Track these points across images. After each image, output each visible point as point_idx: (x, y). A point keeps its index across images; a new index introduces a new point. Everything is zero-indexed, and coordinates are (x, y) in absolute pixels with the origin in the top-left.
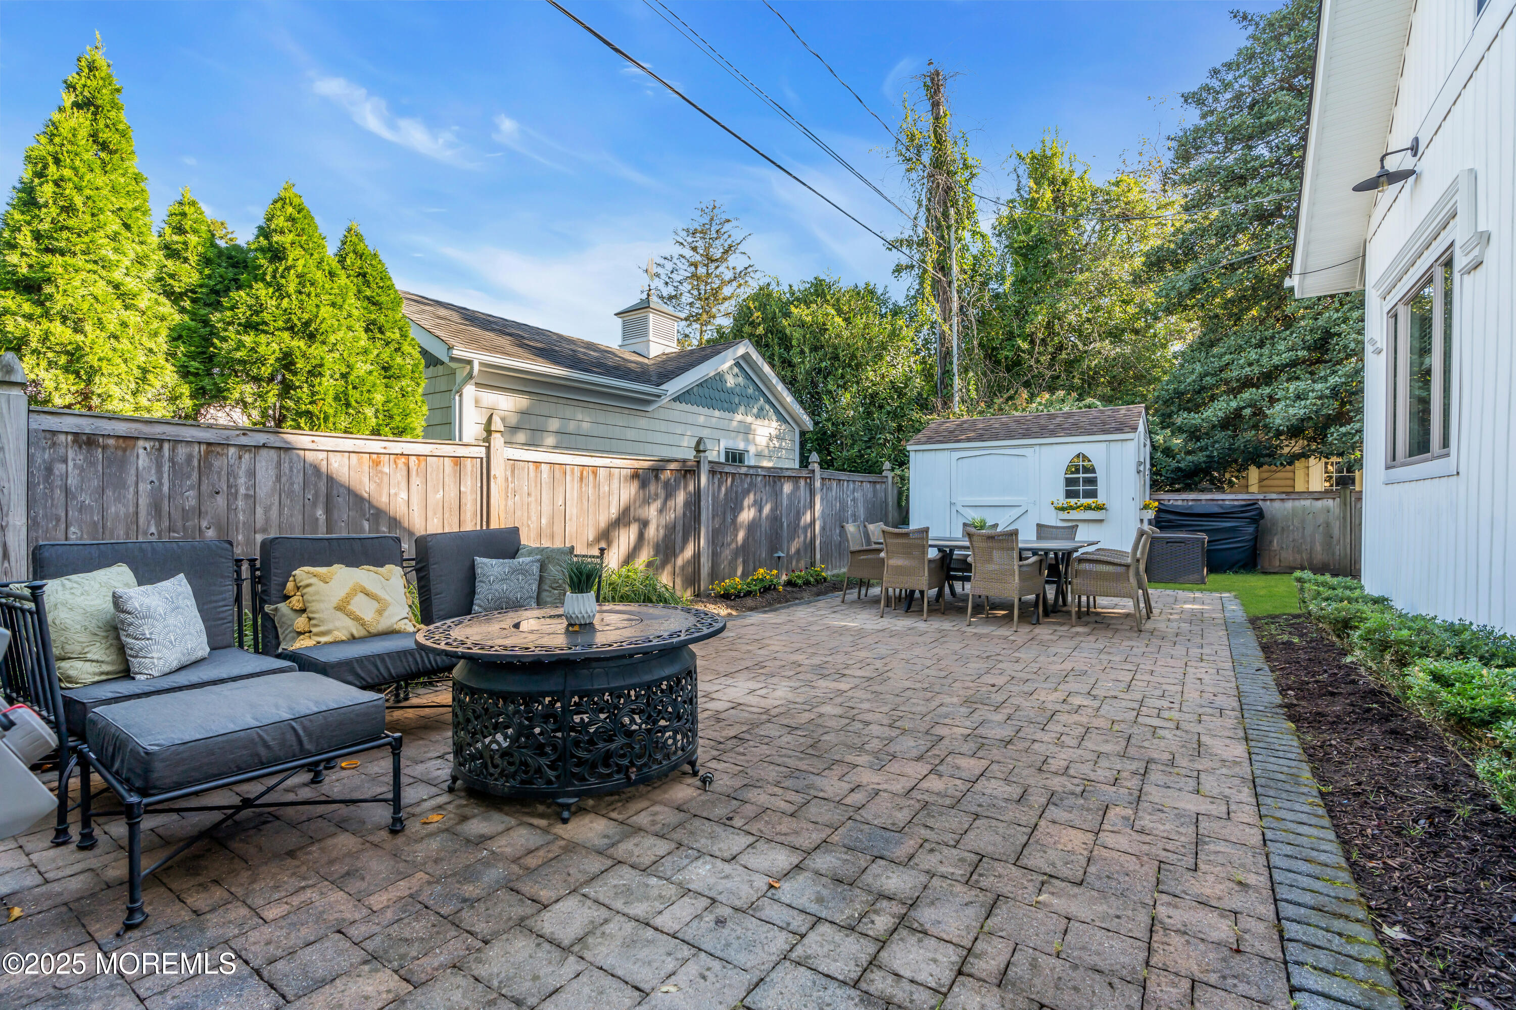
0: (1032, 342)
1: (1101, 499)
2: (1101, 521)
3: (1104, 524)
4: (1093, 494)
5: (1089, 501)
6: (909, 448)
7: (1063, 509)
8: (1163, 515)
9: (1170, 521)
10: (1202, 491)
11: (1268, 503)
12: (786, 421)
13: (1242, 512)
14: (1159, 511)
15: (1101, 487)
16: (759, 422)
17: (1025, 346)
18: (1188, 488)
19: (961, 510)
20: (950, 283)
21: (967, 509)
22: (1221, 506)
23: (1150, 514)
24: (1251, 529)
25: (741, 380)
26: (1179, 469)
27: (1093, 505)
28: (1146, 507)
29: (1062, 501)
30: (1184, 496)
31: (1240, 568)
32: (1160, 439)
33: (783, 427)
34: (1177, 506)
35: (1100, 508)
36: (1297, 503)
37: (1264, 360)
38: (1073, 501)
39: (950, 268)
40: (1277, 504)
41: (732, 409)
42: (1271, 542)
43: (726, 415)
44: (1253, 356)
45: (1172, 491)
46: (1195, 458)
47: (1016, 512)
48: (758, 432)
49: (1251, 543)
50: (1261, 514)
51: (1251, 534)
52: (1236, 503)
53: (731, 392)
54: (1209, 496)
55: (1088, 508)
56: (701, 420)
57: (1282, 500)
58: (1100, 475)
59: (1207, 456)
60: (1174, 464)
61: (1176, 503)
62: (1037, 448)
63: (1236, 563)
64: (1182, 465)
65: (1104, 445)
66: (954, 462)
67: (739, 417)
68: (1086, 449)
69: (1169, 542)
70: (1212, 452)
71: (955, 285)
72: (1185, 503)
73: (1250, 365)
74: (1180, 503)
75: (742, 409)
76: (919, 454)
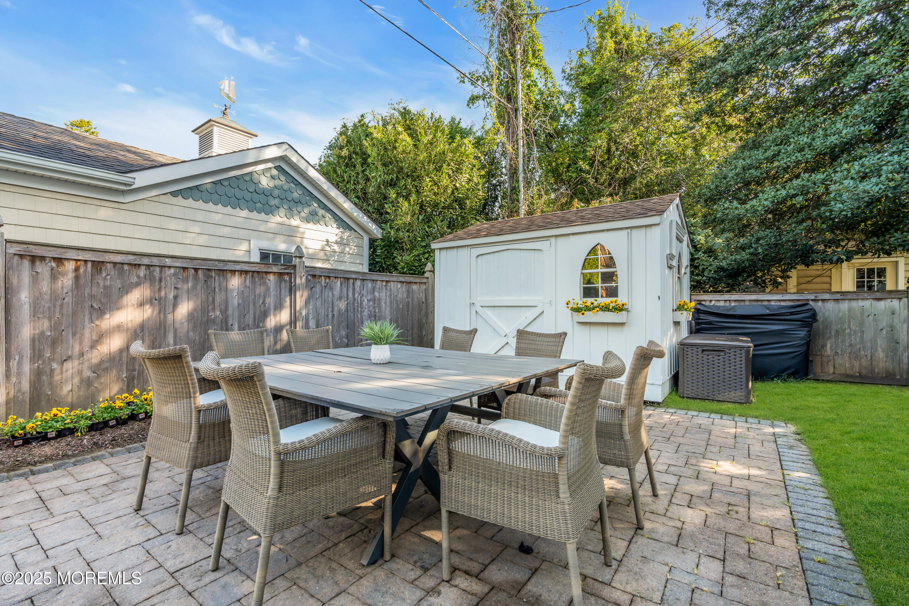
0: (591, 165)
1: (622, 299)
2: (622, 324)
3: (626, 328)
4: (613, 292)
5: (608, 300)
6: (433, 246)
7: (577, 310)
8: (702, 316)
9: (710, 323)
10: (746, 291)
11: (820, 303)
12: (350, 228)
13: (792, 314)
14: (697, 311)
15: (622, 283)
16: (311, 226)
17: (585, 166)
18: (731, 288)
19: (480, 310)
20: (516, 110)
21: (486, 309)
22: (767, 307)
23: (685, 317)
24: (802, 333)
25: (282, 181)
26: (721, 269)
27: (612, 305)
28: (680, 308)
29: (578, 299)
30: (727, 297)
31: (789, 376)
32: (701, 238)
33: (347, 234)
34: (719, 307)
35: (619, 309)
36: (854, 304)
37: (818, 143)
38: (589, 301)
39: (516, 97)
40: (830, 305)
41: (269, 210)
42: (824, 346)
43: (263, 216)
44: (804, 139)
45: (715, 292)
46: (738, 257)
47: (532, 314)
48: (306, 236)
49: (803, 349)
50: (814, 316)
51: (802, 339)
52: (783, 304)
53: (267, 193)
54: (753, 297)
55: (606, 308)
56: (217, 218)
57: (836, 300)
58: (621, 269)
59: (751, 254)
60: (716, 263)
61: (718, 304)
62: (553, 240)
63: (784, 371)
64: (724, 264)
65: (625, 232)
66: (474, 259)
67: (277, 219)
68: (606, 240)
69: (706, 349)
70: (756, 249)
71: (521, 113)
72: (727, 304)
73: (802, 150)
74: (722, 304)
75: (282, 212)
76: (444, 252)
